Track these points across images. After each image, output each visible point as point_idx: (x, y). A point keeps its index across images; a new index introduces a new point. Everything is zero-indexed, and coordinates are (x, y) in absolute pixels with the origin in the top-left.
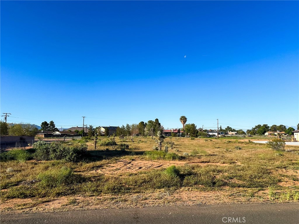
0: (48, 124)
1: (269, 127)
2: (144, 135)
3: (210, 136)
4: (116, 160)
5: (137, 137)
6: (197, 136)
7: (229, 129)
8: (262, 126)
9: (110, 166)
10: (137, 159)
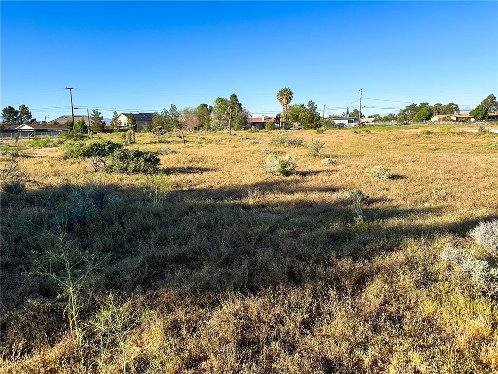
0: (17, 112)
1: (431, 107)
2: (210, 128)
5: (195, 132)
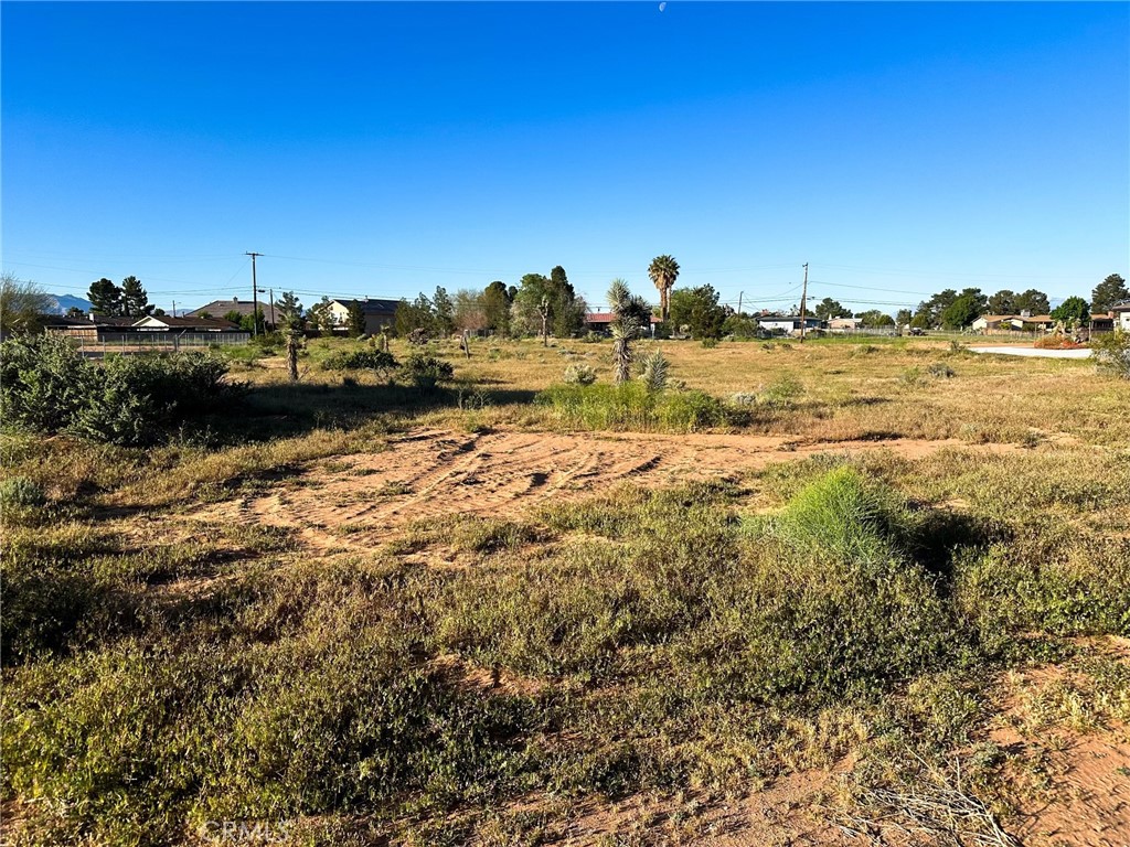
1: (984, 298)
2: (508, 333)
3: (769, 335)
4: (390, 431)
5: (481, 340)
6: (719, 335)
7: (832, 308)
8: (957, 294)
9: (349, 466)
10: (503, 426)
